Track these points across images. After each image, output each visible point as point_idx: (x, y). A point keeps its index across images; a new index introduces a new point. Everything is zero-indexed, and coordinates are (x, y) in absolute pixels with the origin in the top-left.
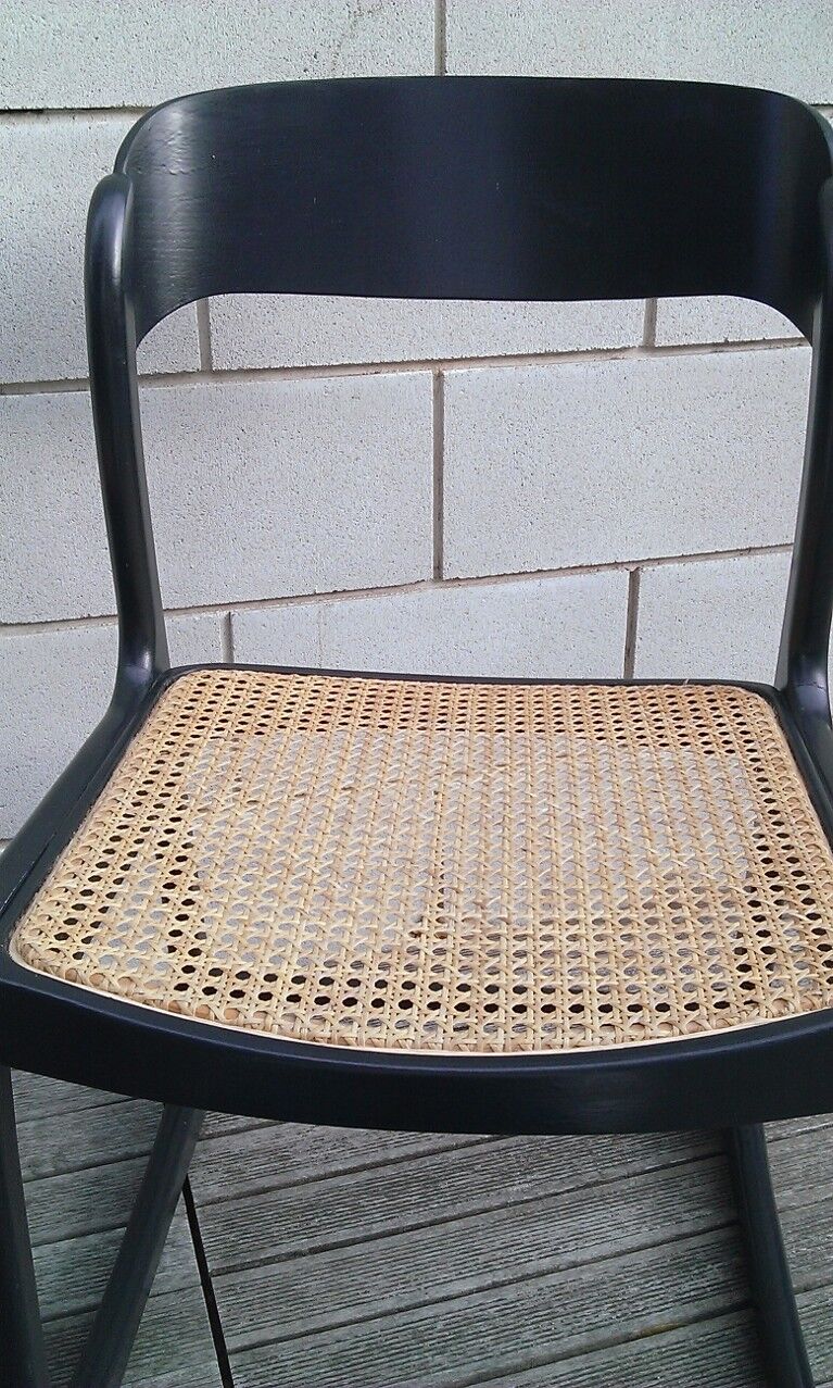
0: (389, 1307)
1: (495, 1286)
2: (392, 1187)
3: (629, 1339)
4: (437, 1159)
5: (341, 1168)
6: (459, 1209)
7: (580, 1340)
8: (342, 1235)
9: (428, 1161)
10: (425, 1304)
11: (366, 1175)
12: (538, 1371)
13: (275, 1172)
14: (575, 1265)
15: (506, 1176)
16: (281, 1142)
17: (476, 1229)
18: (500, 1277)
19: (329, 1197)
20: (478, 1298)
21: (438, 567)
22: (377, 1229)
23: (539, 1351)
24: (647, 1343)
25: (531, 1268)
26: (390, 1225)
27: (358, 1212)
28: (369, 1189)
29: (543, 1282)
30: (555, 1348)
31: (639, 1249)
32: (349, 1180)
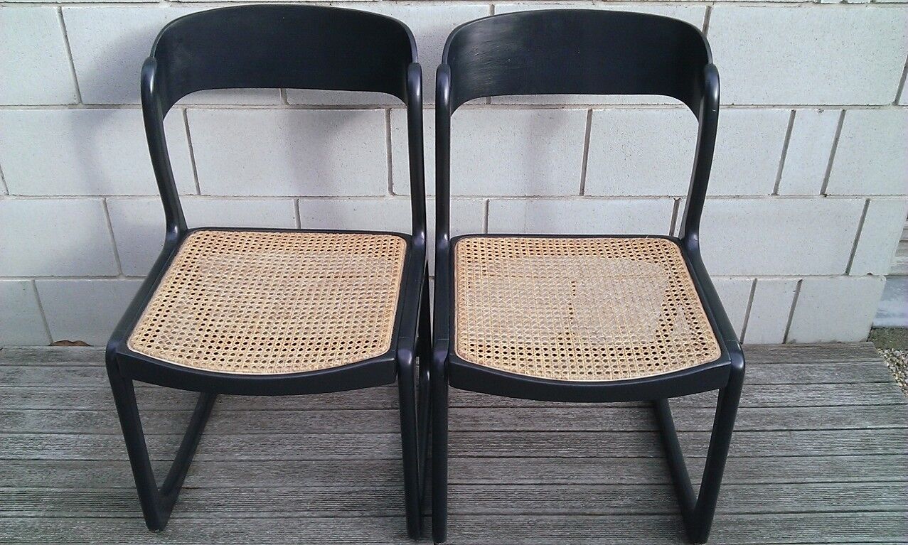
0: (499, 483)
1: (541, 484)
2: (514, 440)
3: (584, 514)
4: (535, 434)
5: (497, 429)
6: (538, 454)
7: (566, 510)
8: (491, 454)
9: (531, 434)
10: (512, 484)
11: (506, 434)
12: (546, 517)
13: (472, 425)
14: (574, 484)
15: (561, 446)
16: (476, 414)
17: (541, 463)
18: (544, 482)
19: (489, 439)
20: (533, 487)
21: (582, 189)
22: (504, 454)
23: (548, 510)
24: (590, 518)
25: (556, 481)
26: (509, 454)
27: (499, 446)
28: (505, 439)
29: (559, 487)
30: (555, 511)
31: (601, 485)
32: (499, 435)
